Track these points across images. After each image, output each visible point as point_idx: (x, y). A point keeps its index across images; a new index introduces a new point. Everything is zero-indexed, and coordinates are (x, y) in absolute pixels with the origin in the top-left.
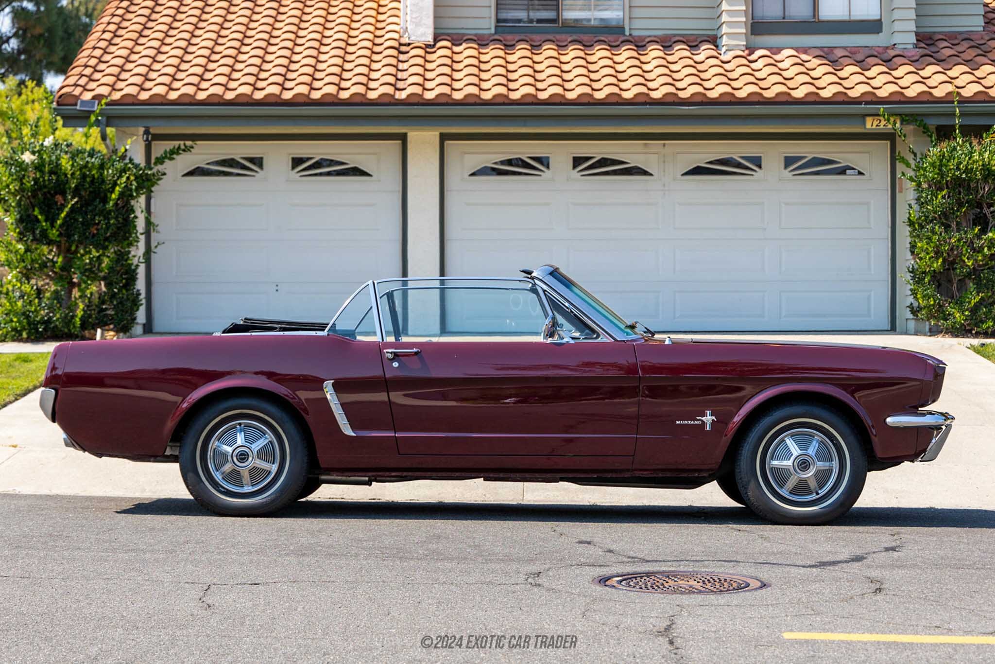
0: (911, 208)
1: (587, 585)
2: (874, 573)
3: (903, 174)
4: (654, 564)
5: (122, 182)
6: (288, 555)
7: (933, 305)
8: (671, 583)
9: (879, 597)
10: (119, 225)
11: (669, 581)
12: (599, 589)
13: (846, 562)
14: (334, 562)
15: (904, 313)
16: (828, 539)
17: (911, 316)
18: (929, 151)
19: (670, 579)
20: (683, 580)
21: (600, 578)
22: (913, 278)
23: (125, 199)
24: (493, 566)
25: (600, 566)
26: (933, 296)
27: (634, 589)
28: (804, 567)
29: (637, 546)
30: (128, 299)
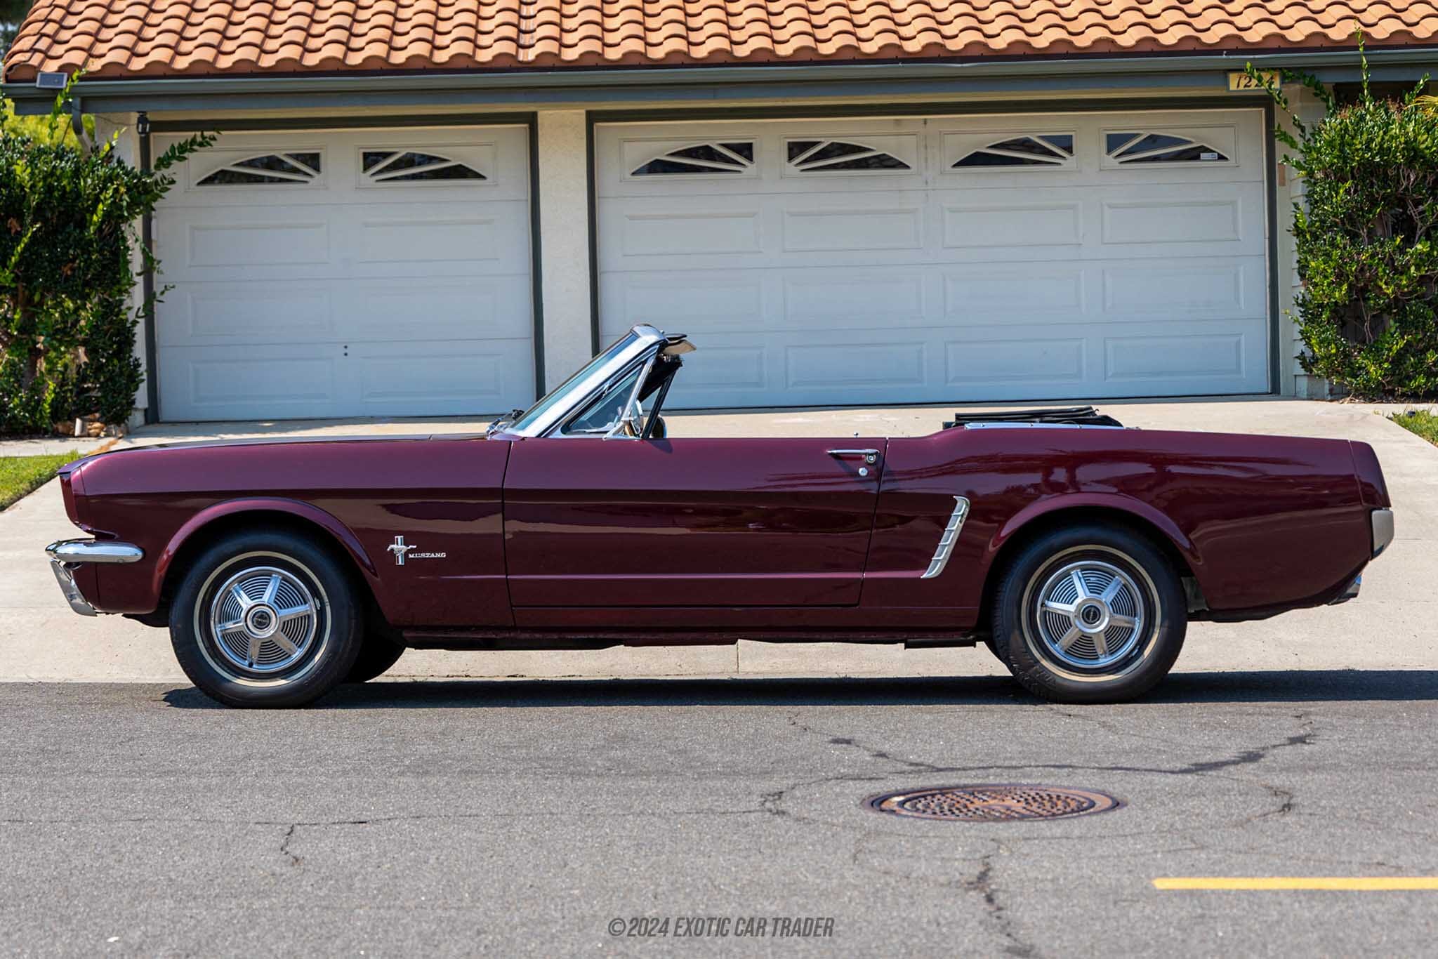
0: (1298, 209)
1: (854, 810)
2: (1278, 781)
3: (1287, 158)
4: (950, 774)
5: (108, 196)
6: (402, 774)
7: (1335, 355)
8: (978, 803)
9: (1290, 818)
10: (105, 262)
11: (976, 800)
12: (873, 818)
13: (1234, 763)
14: (473, 783)
15: (1291, 367)
16: (1203, 726)
17: (1302, 372)
18: (1325, 123)
19: (975, 797)
20: (995, 798)
21: (872, 799)
22: (1304, 314)
23: (113, 222)
24: (711, 784)
25: (870, 779)
26: (1335, 341)
27: (924, 815)
28: (1173, 772)
29: (920, 745)
30: (121, 374)
